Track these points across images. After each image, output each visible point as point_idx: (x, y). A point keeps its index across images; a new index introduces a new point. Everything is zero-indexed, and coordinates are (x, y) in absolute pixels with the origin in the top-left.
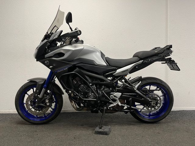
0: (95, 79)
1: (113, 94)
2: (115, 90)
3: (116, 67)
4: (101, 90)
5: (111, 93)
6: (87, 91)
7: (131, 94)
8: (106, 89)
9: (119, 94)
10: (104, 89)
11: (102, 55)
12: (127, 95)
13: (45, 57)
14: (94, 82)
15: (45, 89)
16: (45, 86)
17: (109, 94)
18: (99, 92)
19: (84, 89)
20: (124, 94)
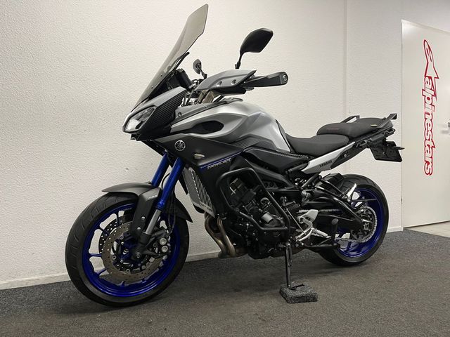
0: (269, 183)
1: (304, 213)
3: (308, 155)
5: (300, 211)
9: (313, 213)
13: (172, 131)
15: (159, 212)
16: (161, 203)
17: (296, 213)
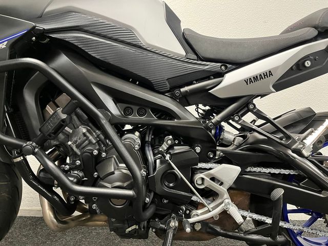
0: (135, 108)
2: (215, 155)
3: (224, 62)
4: (160, 153)
6: (100, 154)
7: (277, 171)
8: (178, 149)
9: (230, 173)
10: (171, 147)
11: (172, 20)
12: (260, 174)
14: (135, 117)
17: (190, 169)
18: (151, 157)
19: (90, 143)
20: (249, 169)
